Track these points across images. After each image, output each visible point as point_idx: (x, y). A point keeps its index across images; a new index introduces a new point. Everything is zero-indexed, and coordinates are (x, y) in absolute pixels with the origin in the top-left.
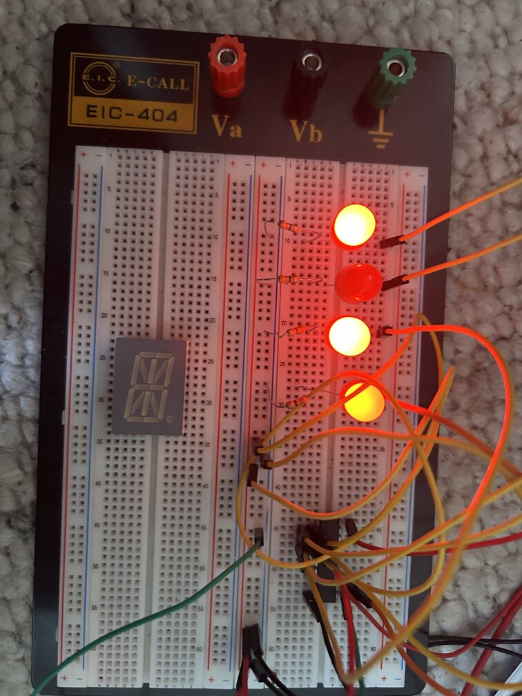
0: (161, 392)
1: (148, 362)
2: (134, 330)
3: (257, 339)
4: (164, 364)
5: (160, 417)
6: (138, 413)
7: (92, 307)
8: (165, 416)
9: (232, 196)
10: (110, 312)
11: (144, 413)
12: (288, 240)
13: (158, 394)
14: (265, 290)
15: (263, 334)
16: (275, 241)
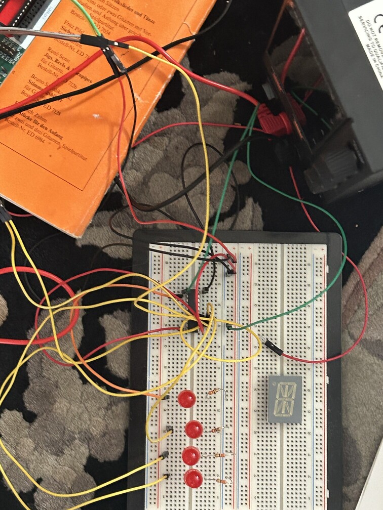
0: (280, 397)
1: (286, 412)
2: (294, 426)
3: (232, 424)
4: (278, 411)
5: (279, 385)
6: (290, 387)
7: (315, 437)
8: (277, 385)
9: (247, 498)
10: (307, 435)
11: (287, 387)
12: (218, 476)
13: (281, 396)
14: (229, 449)
15: (229, 426)
16: (225, 475)
